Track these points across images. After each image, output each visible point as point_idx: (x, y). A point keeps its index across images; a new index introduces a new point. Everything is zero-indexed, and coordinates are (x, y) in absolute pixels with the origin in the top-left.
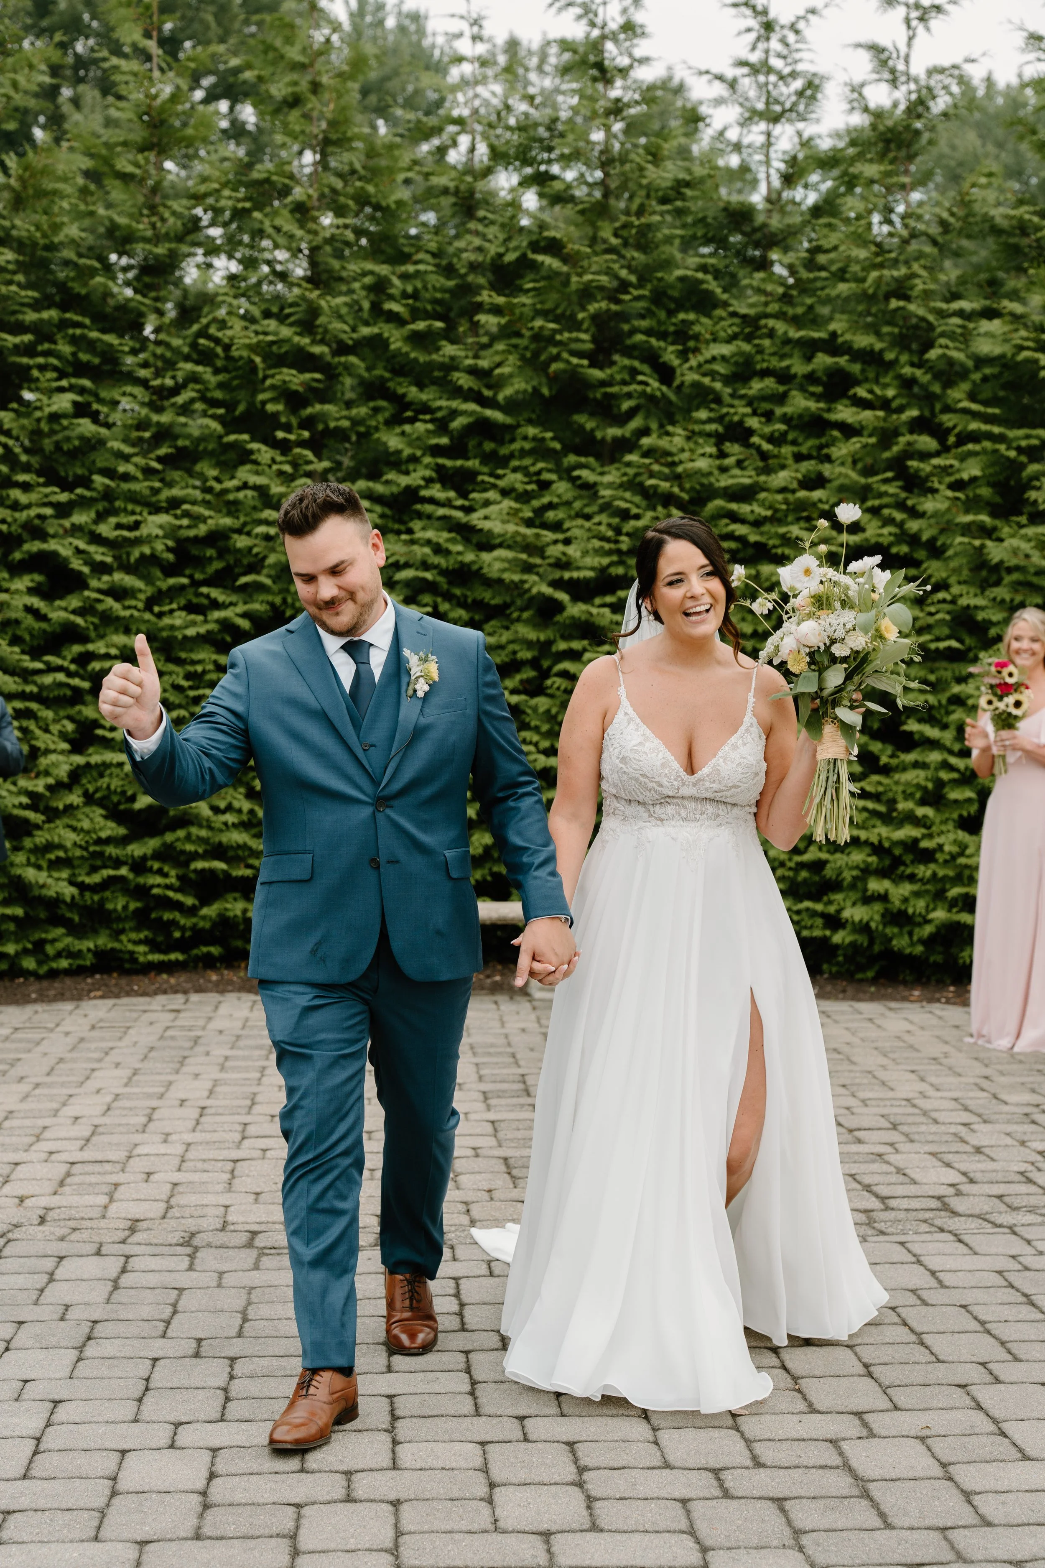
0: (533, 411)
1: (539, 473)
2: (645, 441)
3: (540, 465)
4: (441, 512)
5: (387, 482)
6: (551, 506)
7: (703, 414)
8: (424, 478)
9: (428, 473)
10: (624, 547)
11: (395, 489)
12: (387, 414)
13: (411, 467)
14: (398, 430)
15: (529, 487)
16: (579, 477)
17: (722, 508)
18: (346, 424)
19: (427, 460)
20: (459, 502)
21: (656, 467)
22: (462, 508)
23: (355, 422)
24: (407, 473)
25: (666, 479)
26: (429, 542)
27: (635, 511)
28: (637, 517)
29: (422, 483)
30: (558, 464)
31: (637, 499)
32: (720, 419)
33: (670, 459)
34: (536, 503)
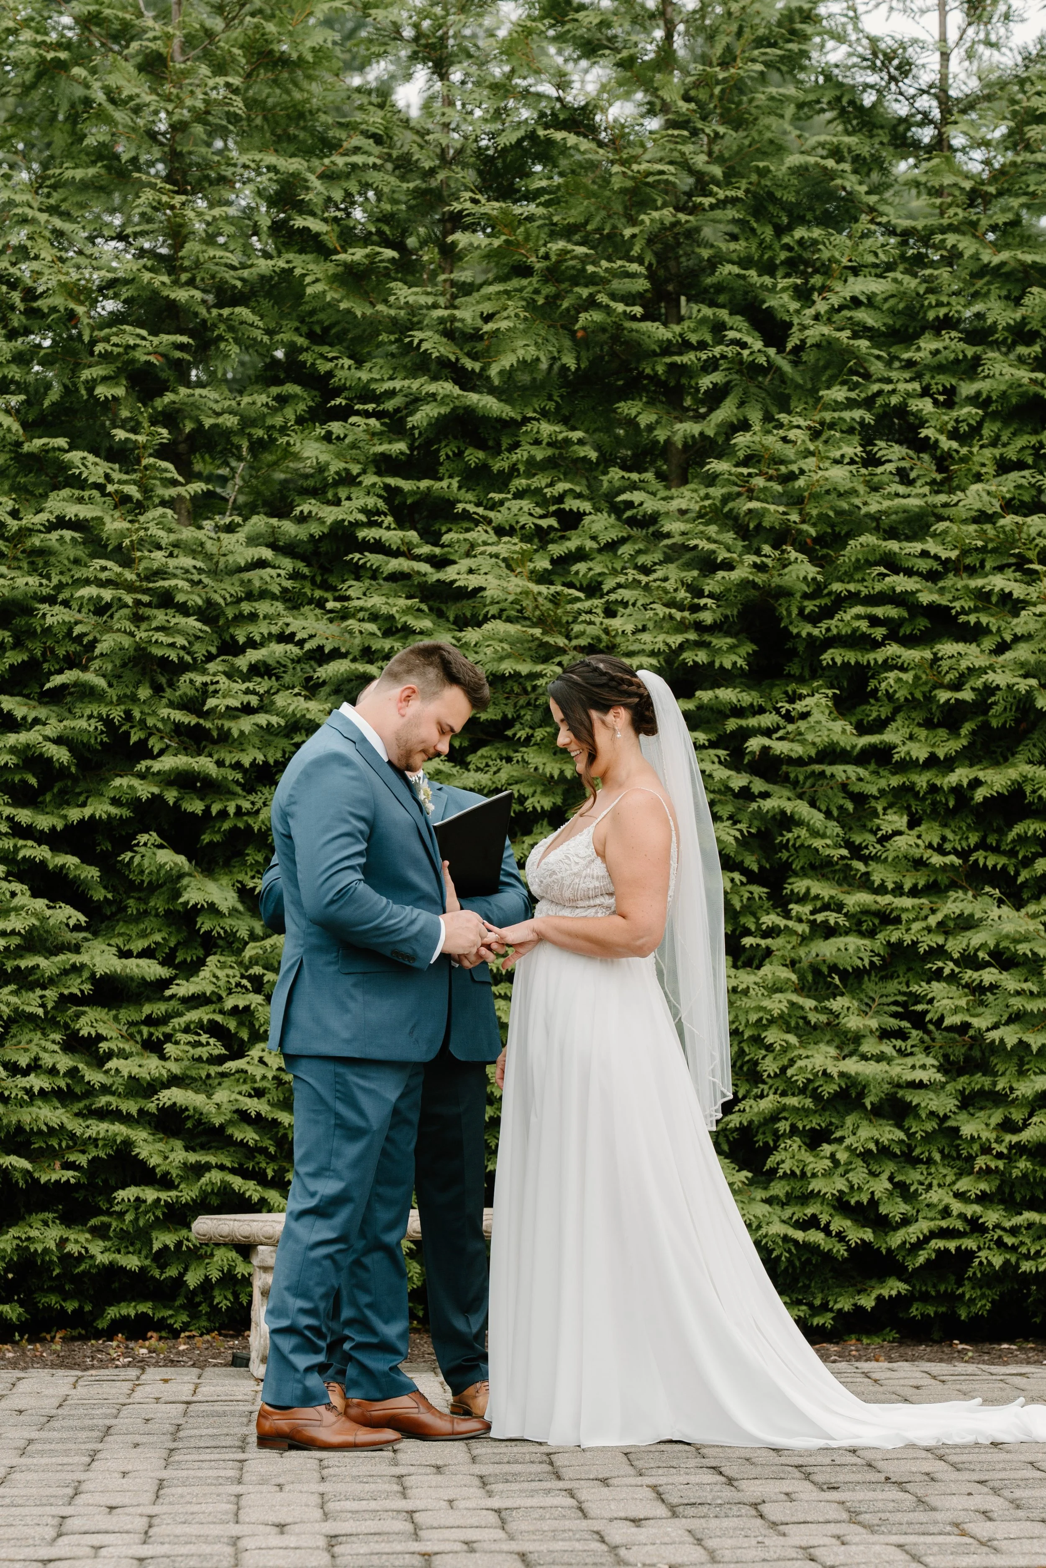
0: (550, 398)
1: (560, 499)
2: (741, 440)
3: (562, 486)
4: (395, 564)
5: (303, 519)
6: (580, 555)
7: (838, 393)
8: (364, 510)
9: (371, 502)
10: (707, 617)
11: (315, 529)
12: (301, 407)
13: (343, 493)
14: (320, 431)
15: (544, 523)
16: (630, 505)
17: (874, 549)
18: (230, 421)
19: (370, 479)
20: (426, 549)
21: (759, 482)
22: (430, 560)
23: (247, 422)
24: (337, 503)
25: (776, 499)
26: (374, 617)
27: (722, 555)
28: (728, 566)
29: (362, 518)
30: (593, 485)
31: (729, 537)
32: (868, 403)
33: (783, 469)
34: (557, 549)
